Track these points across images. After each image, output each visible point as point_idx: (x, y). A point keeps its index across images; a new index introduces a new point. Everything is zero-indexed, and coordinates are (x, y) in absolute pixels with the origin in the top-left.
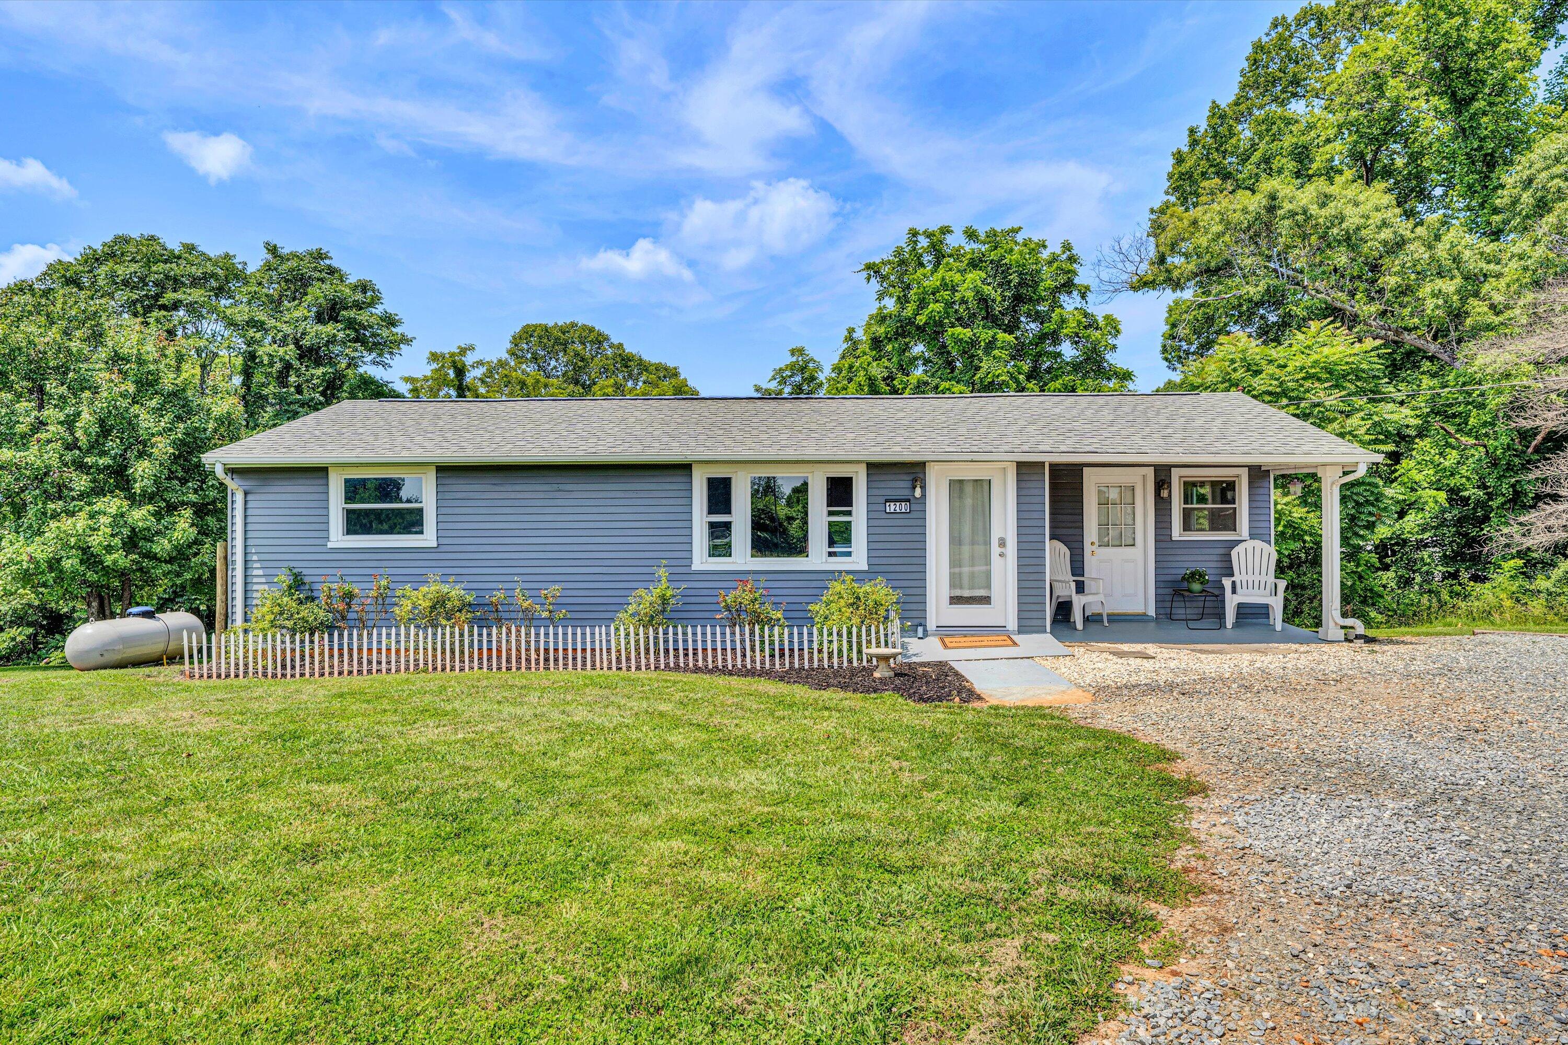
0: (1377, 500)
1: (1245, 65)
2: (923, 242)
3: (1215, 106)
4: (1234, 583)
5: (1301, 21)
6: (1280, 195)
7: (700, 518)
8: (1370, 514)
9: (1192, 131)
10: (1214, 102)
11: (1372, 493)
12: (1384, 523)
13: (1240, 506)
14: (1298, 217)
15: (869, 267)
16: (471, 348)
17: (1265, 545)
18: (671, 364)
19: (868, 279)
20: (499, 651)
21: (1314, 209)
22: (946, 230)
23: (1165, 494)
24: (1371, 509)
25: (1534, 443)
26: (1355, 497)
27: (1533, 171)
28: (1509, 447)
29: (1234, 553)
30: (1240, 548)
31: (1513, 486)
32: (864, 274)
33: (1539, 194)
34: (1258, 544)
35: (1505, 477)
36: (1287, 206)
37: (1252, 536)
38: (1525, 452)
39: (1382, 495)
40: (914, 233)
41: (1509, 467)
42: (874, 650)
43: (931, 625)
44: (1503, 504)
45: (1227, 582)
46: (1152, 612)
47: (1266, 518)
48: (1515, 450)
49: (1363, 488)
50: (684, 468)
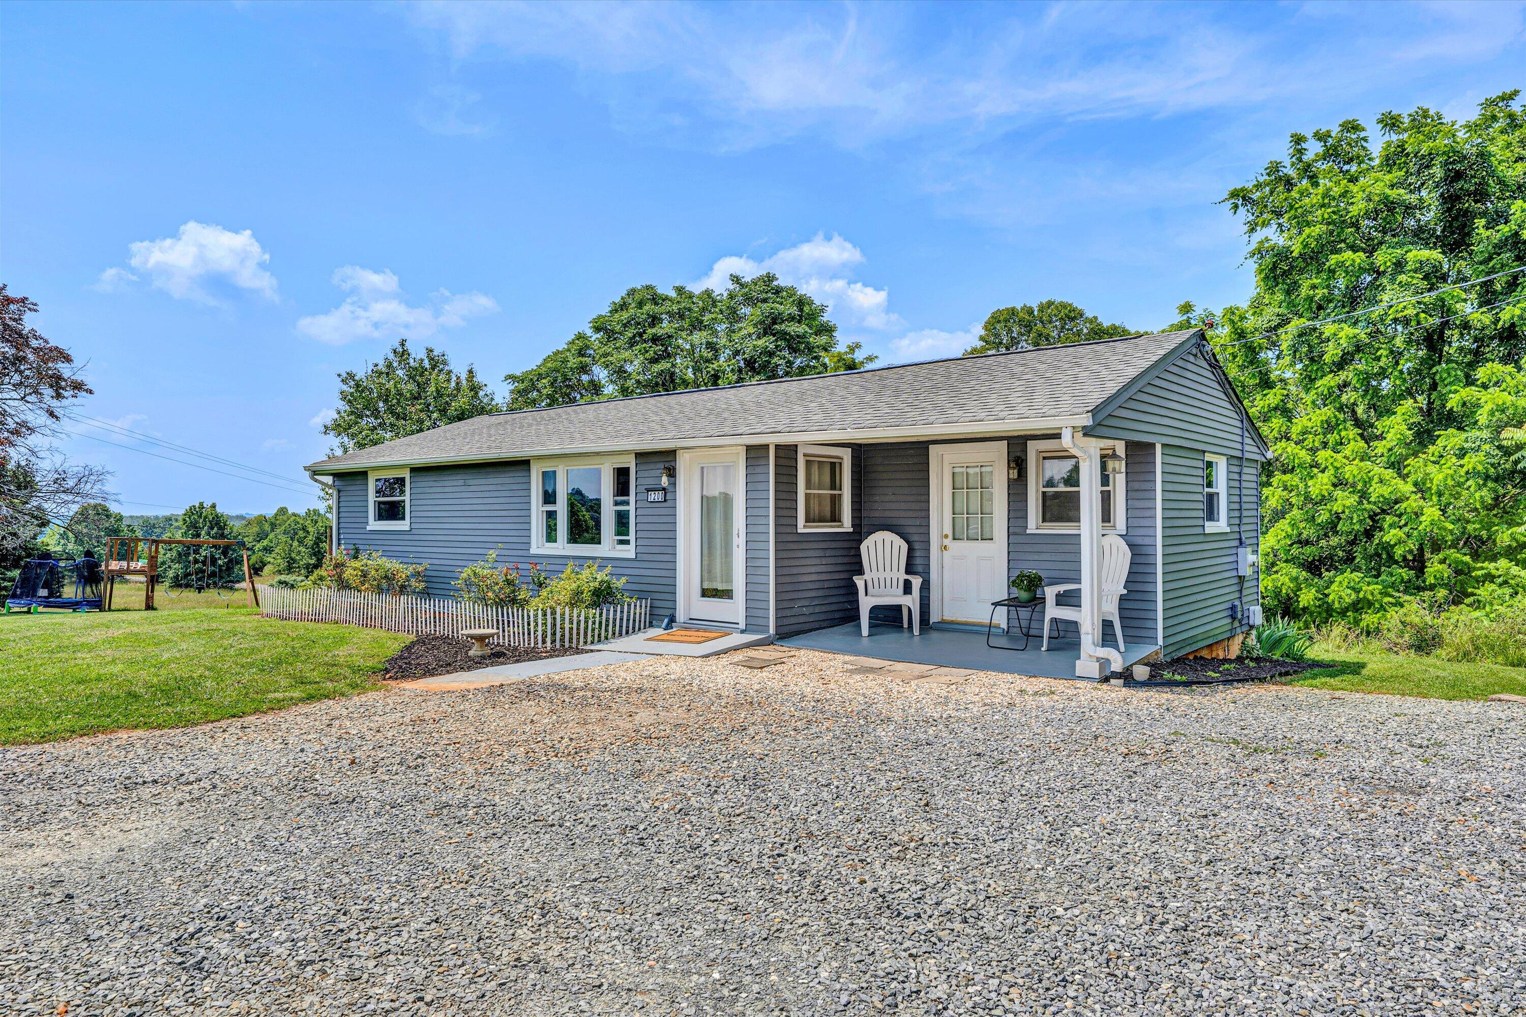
2: (1314, 149)
7: (537, 509)
17: (1120, 542)
23: (1016, 474)
37: (1132, 530)
40: (1298, 140)
43: (681, 616)
46: (1003, 625)
50: (523, 464)
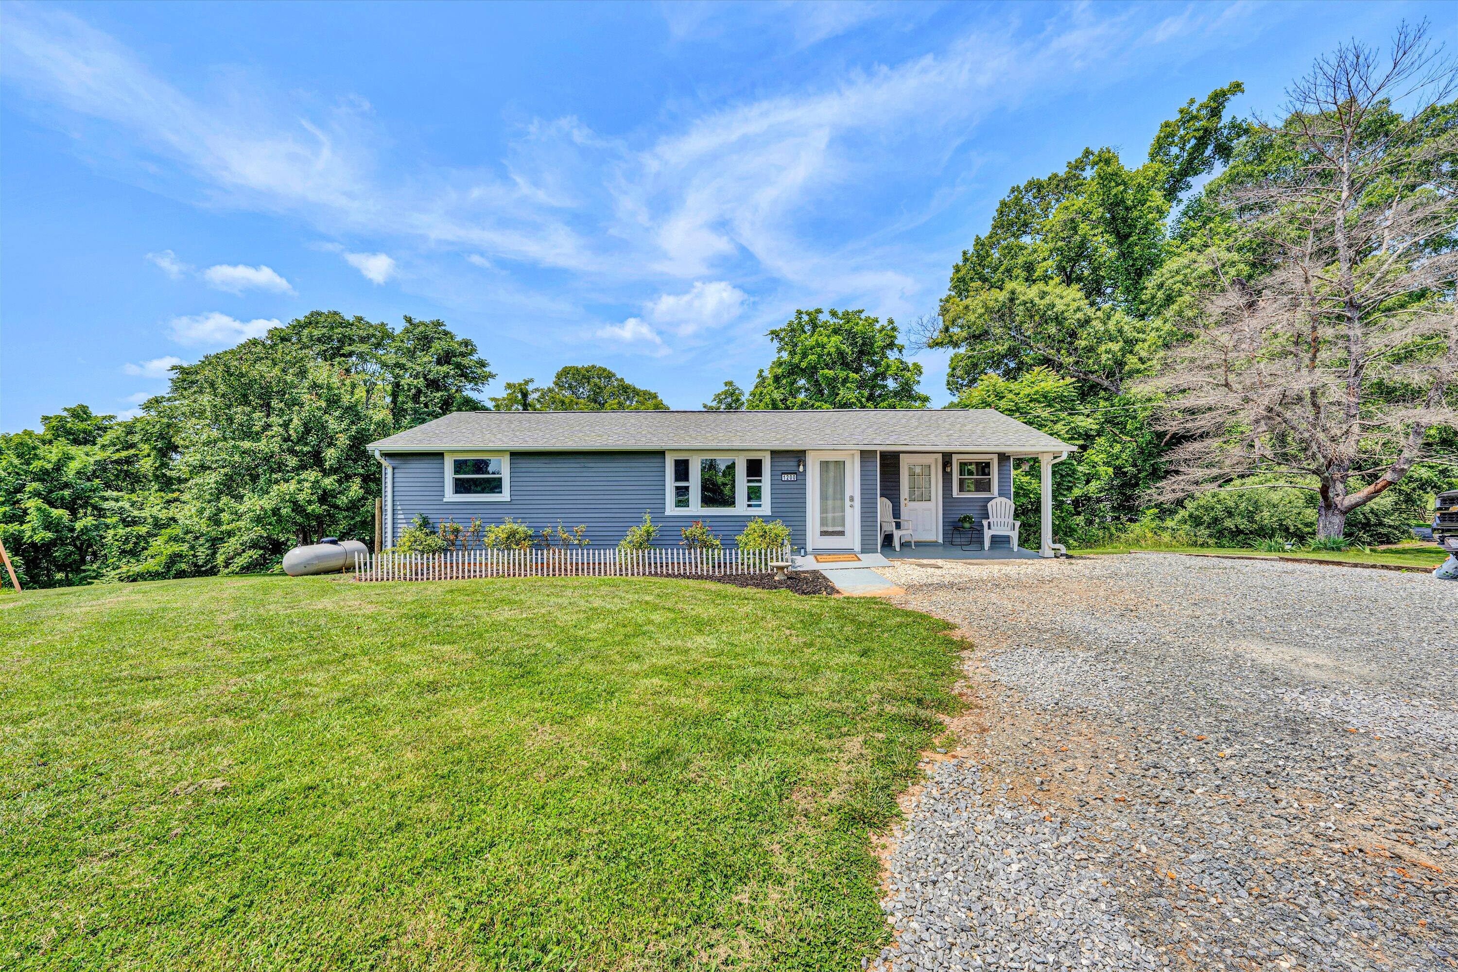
0: (1073, 473)
1: (996, 214)
2: (805, 318)
3: (978, 238)
4: (989, 523)
5: (1028, 189)
6: (1018, 291)
7: (670, 484)
8: (1069, 482)
9: (965, 253)
10: (977, 236)
11: (1070, 469)
12: (1078, 487)
13: (993, 477)
14: (1028, 305)
15: (773, 333)
16: (532, 381)
17: (1008, 500)
18: (653, 391)
19: (772, 340)
20: (548, 564)
21: (1037, 300)
22: (819, 311)
23: (948, 469)
24: (1070, 479)
25: (1165, 440)
26: (1060, 472)
27: (1164, 279)
28: (1150, 442)
29: (989, 505)
30: (993, 502)
31: (1152, 465)
32: (770, 337)
33: (1168, 293)
34: (1004, 499)
35: (1148, 460)
36: (1022, 298)
37: (1000, 495)
38: (1159, 445)
39: (1076, 470)
40: (800, 313)
41: (1150, 454)
42: (775, 564)
43: (809, 548)
44: (1147, 476)
45: (985, 523)
46: (941, 541)
47: (1008, 484)
48: (1154, 444)
49: (1065, 466)
50: (661, 454)
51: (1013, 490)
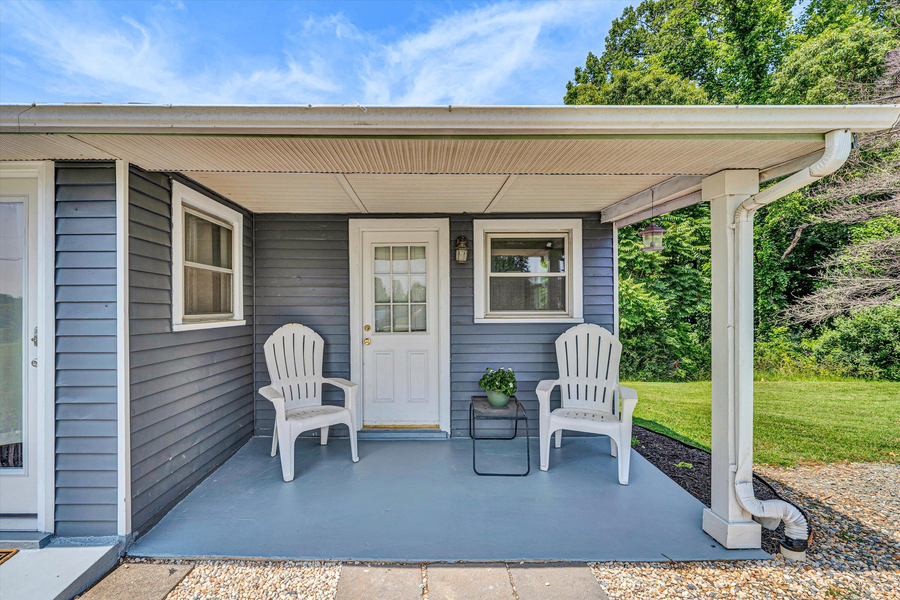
0: (698, 285)
1: (608, 35)
3: (591, 55)
4: (557, 391)
5: (640, 12)
6: (629, 78)
8: (693, 296)
9: (577, 70)
10: (590, 53)
11: (694, 280)
12: (703, 302)
13: (571, 274)
14: (641, 92)
17: (604, 332)
21: (652, 86)
23: (462, 256)
24: (694, 292)
25: (785, 253)
26: (682, 284)
27: (798, 62)
28: (771, 255)
29: (559, 343)
30: (568, 336)
31: (773, 279)
33: (803, 78)
34: (595, 330)
35: (768, 274)
36: (634, 84)
37: (588, 318)
38: (780, 259)
39: (700, 281)
41: (771, 268)
44: (766, 291)
45: (543, 393)
46: (446, 427)
47: (607, 291)
48: (774, 257)
49: (688, 277)
51: (617, 306)
